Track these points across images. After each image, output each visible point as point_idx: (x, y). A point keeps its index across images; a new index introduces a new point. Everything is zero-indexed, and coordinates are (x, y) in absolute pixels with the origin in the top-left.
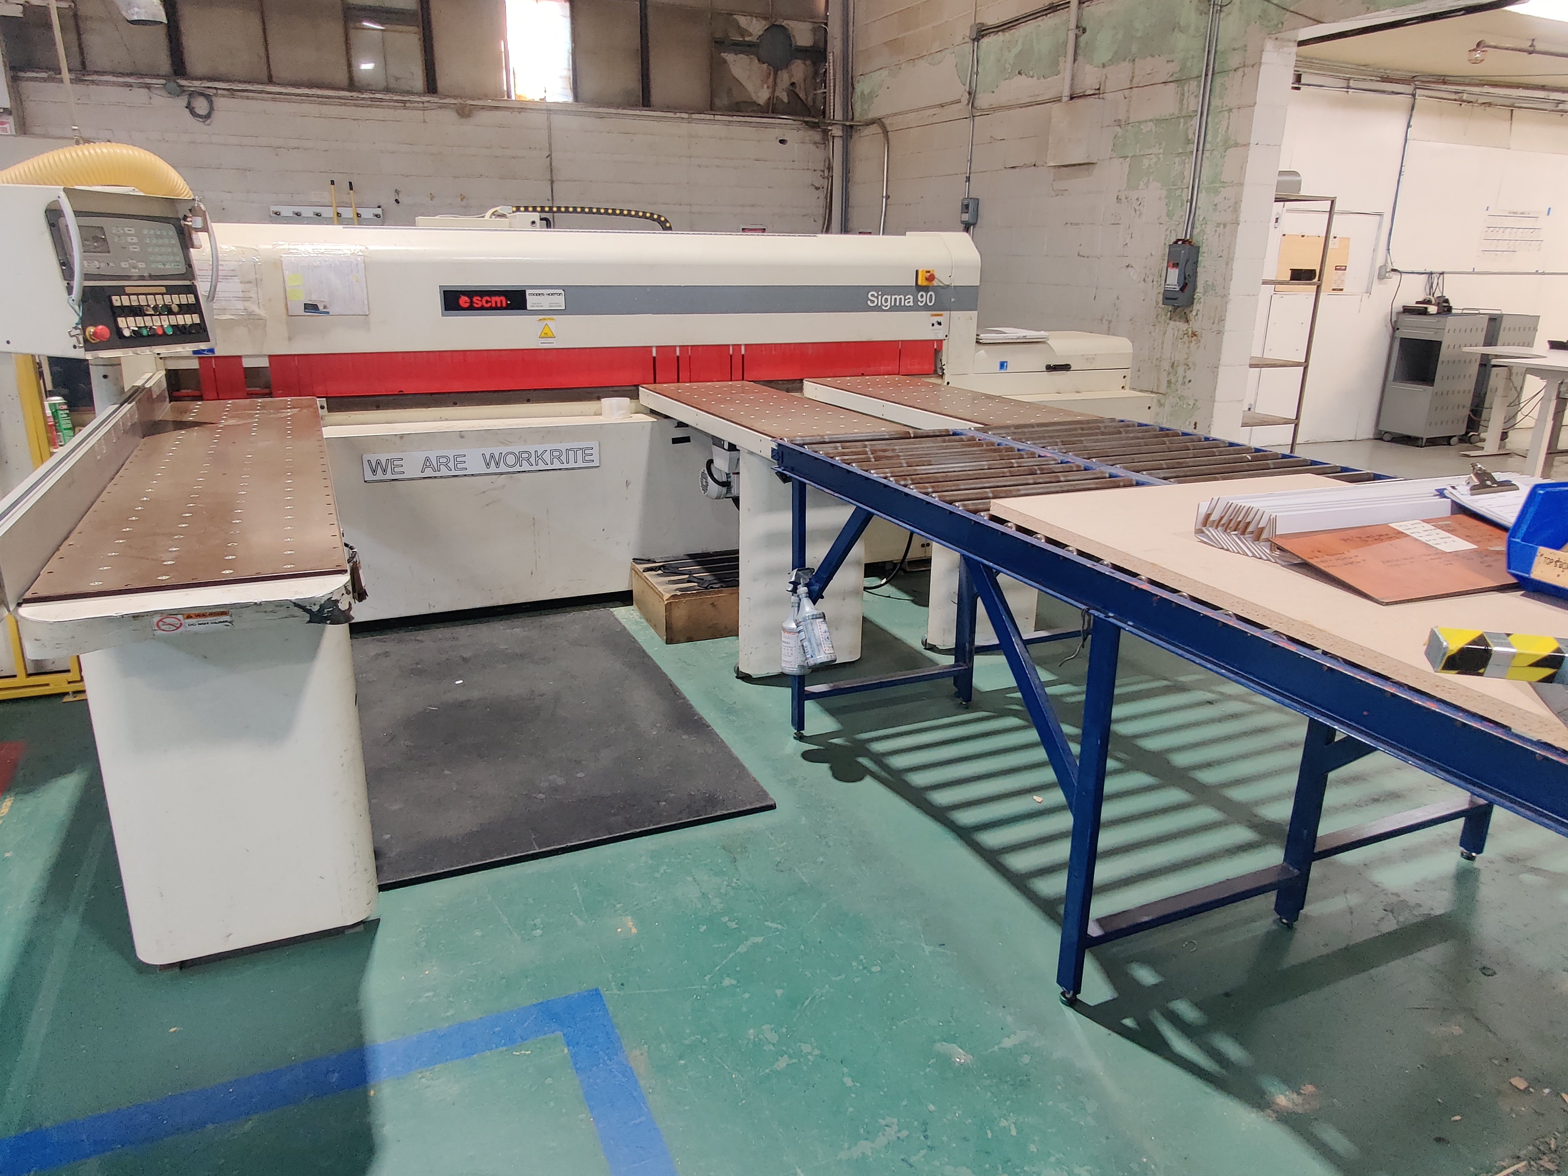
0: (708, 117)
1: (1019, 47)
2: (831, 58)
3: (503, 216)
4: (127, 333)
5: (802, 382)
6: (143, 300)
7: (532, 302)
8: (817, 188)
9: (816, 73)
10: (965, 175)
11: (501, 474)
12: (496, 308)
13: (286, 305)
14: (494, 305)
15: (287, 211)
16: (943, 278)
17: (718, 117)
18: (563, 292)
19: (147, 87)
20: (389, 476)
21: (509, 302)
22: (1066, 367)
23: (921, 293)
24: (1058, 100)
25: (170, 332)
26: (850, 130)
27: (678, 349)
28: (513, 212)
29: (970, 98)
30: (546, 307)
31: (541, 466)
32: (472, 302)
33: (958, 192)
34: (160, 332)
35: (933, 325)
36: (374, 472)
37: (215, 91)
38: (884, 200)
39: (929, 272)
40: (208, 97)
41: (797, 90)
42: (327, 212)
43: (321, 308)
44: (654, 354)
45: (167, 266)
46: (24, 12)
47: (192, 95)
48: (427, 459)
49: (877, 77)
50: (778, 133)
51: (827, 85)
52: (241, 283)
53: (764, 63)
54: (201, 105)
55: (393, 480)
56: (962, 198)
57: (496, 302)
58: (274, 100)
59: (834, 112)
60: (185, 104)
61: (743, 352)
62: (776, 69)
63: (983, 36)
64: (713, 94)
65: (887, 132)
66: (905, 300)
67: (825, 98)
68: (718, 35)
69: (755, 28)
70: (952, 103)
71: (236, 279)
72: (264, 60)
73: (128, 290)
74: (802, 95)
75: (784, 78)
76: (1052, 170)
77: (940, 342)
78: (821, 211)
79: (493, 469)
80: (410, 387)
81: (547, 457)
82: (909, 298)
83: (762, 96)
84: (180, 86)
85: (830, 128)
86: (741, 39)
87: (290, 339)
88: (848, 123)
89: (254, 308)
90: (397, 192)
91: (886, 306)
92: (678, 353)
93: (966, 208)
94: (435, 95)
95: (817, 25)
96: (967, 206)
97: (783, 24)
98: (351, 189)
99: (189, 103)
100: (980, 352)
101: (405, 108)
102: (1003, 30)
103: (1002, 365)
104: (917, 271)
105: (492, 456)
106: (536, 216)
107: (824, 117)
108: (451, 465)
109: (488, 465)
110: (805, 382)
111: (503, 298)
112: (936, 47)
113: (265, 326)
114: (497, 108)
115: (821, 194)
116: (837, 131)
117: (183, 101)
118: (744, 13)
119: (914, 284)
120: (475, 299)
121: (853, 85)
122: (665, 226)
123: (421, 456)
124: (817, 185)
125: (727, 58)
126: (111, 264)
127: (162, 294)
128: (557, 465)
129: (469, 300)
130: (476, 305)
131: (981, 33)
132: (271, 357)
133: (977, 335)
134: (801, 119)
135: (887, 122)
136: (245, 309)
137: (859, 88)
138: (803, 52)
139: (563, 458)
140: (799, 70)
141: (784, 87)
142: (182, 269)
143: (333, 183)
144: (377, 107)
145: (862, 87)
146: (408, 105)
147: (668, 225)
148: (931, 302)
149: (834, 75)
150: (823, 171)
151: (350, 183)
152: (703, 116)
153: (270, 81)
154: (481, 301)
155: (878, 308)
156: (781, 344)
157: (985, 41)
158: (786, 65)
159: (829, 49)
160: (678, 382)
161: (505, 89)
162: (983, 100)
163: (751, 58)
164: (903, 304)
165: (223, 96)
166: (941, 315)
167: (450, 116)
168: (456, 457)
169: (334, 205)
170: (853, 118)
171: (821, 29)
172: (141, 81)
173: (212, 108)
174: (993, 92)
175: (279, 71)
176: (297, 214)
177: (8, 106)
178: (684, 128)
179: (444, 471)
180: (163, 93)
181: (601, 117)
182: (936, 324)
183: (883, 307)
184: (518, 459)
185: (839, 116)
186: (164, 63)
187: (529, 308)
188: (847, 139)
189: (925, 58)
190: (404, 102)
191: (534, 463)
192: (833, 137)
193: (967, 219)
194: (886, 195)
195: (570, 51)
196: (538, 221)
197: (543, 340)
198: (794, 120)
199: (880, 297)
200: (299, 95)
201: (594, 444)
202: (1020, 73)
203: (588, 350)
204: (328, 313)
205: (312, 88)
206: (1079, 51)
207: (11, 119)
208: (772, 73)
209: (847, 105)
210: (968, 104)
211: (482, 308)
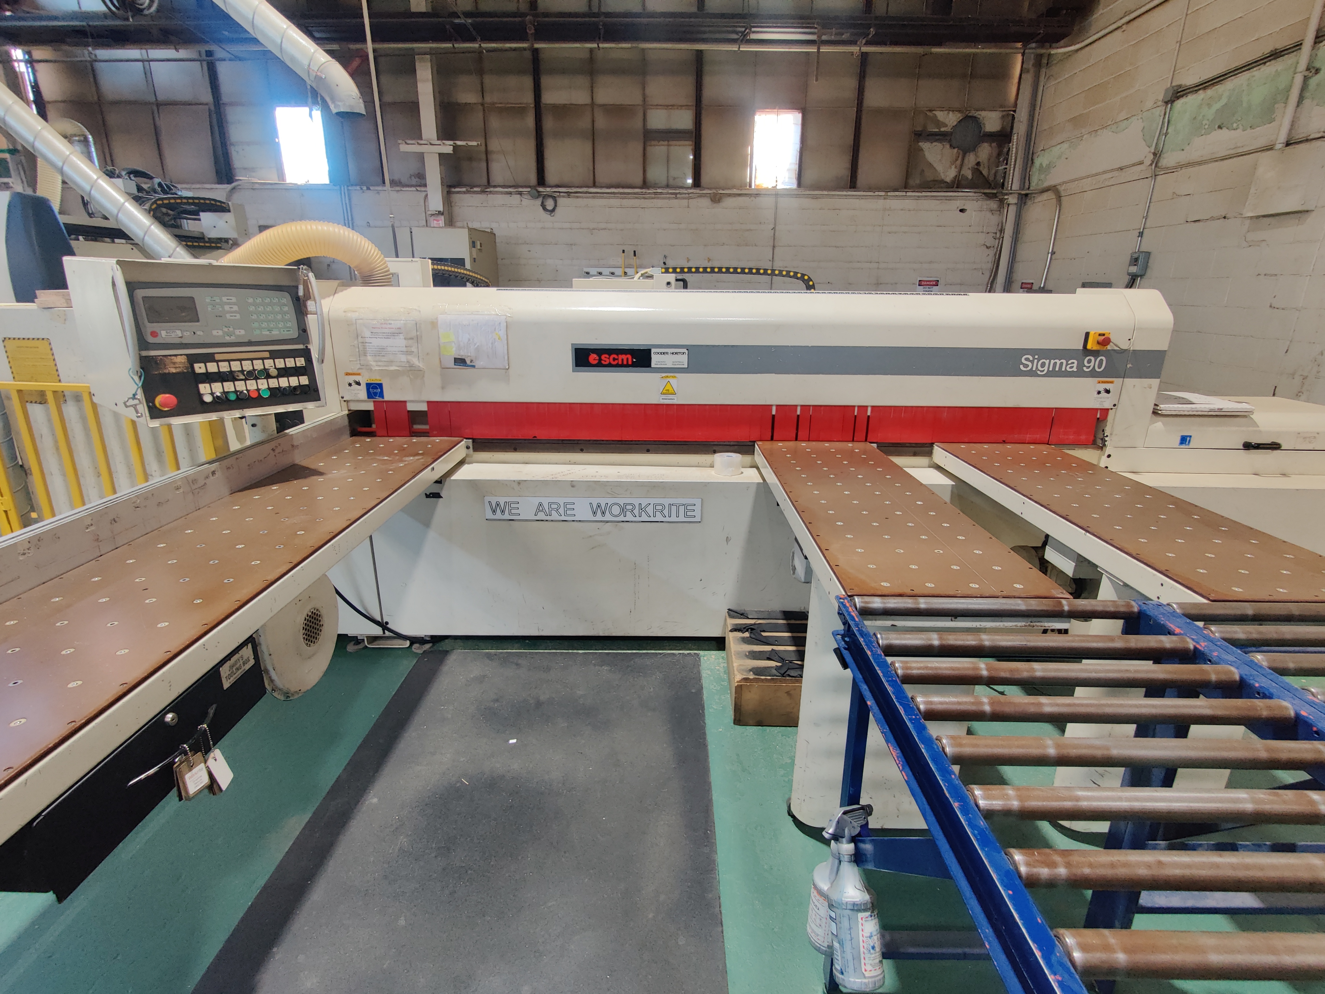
0: (901, 194)
1: (1224, 101)
2: (1015, 138)
3: (651, 277)
4: (208, 399)
5: (933, 446)
6: (236, 366)
7: (656, 360)
8: (987, 247)
9: (999, 155)
10: (1139, 231)
11: (607, 522)
12: (622, 366)
13: (440, 359)
14: (620, 363)
15: (593, 271)
16: (1120, 341)
17: (909, 194)
18: (687, 352)
19: (519, 194)
20: (506, 516)
21: (634, 360)
22: (1275, 446)
23: (1088, 358)
24: (1270, 148)
25: (266, 395)
26: (1024, 198)
27: (799, 409)
28: (662, 273)
29: (1154, 158)
30: (669, 365)
31: (644, 518)
32: (600, 360)
33: (1130, 245)
34: (254, 395)
35: (1099, 393)
36: (494, 512)
37: (558, 194)
38: (1050, 255)
39: (1104, 335)
40: (554, 199)
41: (981, 168)
42: (618, 271)
43: (468, 362)
44: (774, 413)
45: (273, 332)
46: (454, 150)
47: (545, 197)
48: (541, 504)
49: (1056, 151)
50: (959, 204)
51: (1009, 162)
52: (405, 339)
53: (954, 148)
54: (550, 204)
55: (510, 520)
56: (1131, 252)
57: (623, 360)
58: (594, 197)
59: (1012, 184)
60: (540, 203)
61: (869, 414)
62: (965, 151)
63: (1178, 98)
64: (908, 175)
65: (1060, 197)
66: (1067, 364)
67: (1005, 173)
68: (919, 128)
69: (950, 119)
70: (1134, 165)
71: (401, 336)
72: (592, 173)
73: (217, 357)
74: (985, 172)
75: (971, 160)
76: (1247, 222)
77: (1105, 411)
78: (990, 266)
79: (599, 517)
80: (542, 434)
81: (650, 510)
82: (1073, 363)
83: (950, 174)
84: (539, 192)
85: (1006, 197)
86: (937, 130)
87: (443, 388)
88: (1023, 192)
89: (415, 361)
90: (665, 257)
91: (1043, 371)
92: (798, 413)
93: (1135, 261)
94: (699, 188)
95: (1004, 113)
96: (1136, 260)
97: (975, 115)
98: (635, 255)
99: (542, 203)
100: (1155, 424)
101: (676, 198)
102: (1205, 88)
103: (1184, 440)
104: (1087, 334)
105: (599, 506)
106: (671, 277)
107: (1003, 188)
108: (561, 511)
109: (594, 513)
110: (936, 447)
111: (629, 357)
112: (1123, 115)
113: (423, 376)
114: (740, 195)
115: (991, 252)
116: (1012, 200)
117: (539, 202)
118: (942, 109)
119: (1081, 348)
120: (603, 357)
121: (1032, 160)
122: (809, 286)
123: (536, 501)
124: (988, 245)
125: (924, 146)
126: (198, 333)
127: (263, 359)
128: (659, 517)
129: (597, 358)
130: (603, 362)
131: (1178, 93)
132: (429, 402)
133: (1156, 405)
134: (982, 191)
135: (1061, 188)
136: (408, 362)
137: (1037, 162)
138: (991, 137)
139: (666, 512)
140: (985, 151)
141: (970, 166)
142: (294, 333)
143: (624, 251)
144: (658, 198)
145: (1041, 160)
146: (678, 196)
147: (811, 283)
148: (1099, 368)
149: (1017, 153)
150: (996, 233)
151: (635, 252)
152: (897, 193)
153: (594, 185)
154: (609, 358)
155: (1032, 374)
156: (912, 407)
157: (1179, 104)
158: (973, 148)
159: (1015, 131)
160: (796, 440)
161: (748, 181)
162: (1168, 160)
163: (943, 145)
164: (1063, 369)
165: (563, 197)
166: (1112, 382)
167: (706, 202)
168: (565, 504)
169: (623, 267)
170: (1029, 188)
171: (1010, 118)
172: (516, 190)
173: (556, 206)
174: (1183, 150)
175: (600, 179)
176: (599, 273)
177: (442, 210)
178: (881, 203)
179: (555, 516)
180: (529, 197)
181: (815, 197)
182: (1103, 392)
183: (1039, 372)
184: (623, 510)
185: (1016, 186)
186: (533, 179)
187: (653, 365)
188: (1021, 206)
189: (1109, 128)
190: (676, 194)
191: (637, 515)
192: (1009, 205)
193: (1135, 271)
194: (1052, 251)
195: (799, 150)
196: (673, 281)
197: (664, 397)
198: (975, 193)
199: (1036, 361)
200: (608, 193)
201: (698, 502)
202: (1220, 127)
203: (708, 406)
204: (474, 366)
205: (618, 188)
206: (1307, 94)
207: (442, 217)
208: (960, 157)
209: (1025, 178)
210: (1151, 165)
211: (610, 365)
